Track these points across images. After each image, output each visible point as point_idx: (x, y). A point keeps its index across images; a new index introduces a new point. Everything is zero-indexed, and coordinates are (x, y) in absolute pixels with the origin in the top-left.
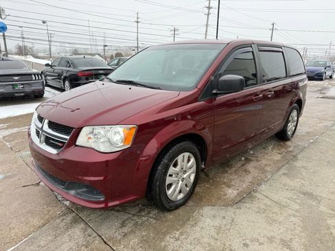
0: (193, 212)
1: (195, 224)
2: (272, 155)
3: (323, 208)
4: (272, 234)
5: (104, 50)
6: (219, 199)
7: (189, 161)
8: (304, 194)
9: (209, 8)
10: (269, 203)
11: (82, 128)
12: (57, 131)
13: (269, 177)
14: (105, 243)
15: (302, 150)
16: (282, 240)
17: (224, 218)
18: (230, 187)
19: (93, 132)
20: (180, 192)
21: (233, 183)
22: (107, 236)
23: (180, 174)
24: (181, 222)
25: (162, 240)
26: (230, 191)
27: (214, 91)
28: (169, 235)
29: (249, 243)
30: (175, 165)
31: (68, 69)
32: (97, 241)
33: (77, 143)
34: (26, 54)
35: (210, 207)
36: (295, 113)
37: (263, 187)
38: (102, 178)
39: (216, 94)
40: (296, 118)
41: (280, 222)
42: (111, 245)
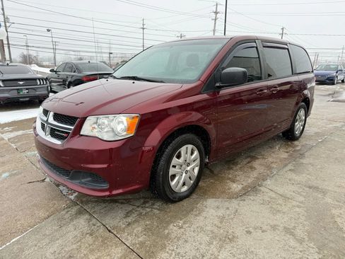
0: (197, 204)
1: (199, 214)
2: (279, 153)
3: (328, 200)
4: (275, 222)
5: (110, 57)
6: (224, 192)
7: (192, 153)
8: (310, 187)
9: (216, 13)
10: (274, 196)
11: (86, 118)
12: (62, 122)
13: (275, 173)
14: (109, 231)
15: (310, 149)
16: (285, 228)
17: (228, 208)
18: (234, 182)
19: (96, 123)
20: (184, 184)
21: (238, 178)
22: (111, 226)
23: (184, 166)
24: (185, 212)
25: (165, 228)
26: (235, 185)
27: (218, 85)
28: (172, 224)
29: (252, 231)
30: (179, 157)
31: (73, 74)
32: (102, 229)
33: (81, 133)
34: (30, 63)
35: (214, 199)
36: (302, 112)
37: (268, 182)
38: (105, 166)
39: (220, 88)
40: (304, 118)
41: (284, 213)
42: (115, 233)
